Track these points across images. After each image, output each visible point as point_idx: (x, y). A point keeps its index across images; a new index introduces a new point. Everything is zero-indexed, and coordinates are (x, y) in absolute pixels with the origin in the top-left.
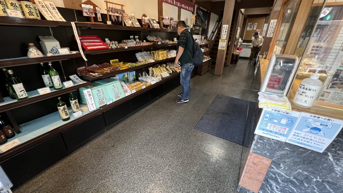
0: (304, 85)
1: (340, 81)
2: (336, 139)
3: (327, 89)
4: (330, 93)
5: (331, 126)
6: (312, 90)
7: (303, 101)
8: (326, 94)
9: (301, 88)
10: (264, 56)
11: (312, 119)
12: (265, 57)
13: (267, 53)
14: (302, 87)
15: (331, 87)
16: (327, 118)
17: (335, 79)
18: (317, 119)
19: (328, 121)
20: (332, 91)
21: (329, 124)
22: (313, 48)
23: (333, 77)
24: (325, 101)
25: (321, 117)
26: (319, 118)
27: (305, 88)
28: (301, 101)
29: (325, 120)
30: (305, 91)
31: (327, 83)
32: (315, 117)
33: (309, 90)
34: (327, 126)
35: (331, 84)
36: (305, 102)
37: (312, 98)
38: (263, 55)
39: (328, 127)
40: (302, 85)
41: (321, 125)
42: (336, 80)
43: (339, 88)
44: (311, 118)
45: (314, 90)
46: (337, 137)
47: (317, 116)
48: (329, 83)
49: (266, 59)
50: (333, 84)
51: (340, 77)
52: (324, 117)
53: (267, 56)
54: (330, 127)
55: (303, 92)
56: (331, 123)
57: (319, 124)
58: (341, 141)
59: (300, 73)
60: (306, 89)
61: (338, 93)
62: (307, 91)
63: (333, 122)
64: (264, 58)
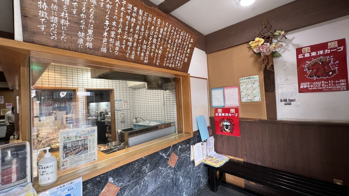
0: (41, 166)
1: (69, 150)
2: (84, 193)
3: (64, 159)
4: (67, 161)
5: (75, 186)
6: (49, 167)
7: (47, 179)
8: (65, 163)
9: (40, 169)
10: (16, 137)
11: (60, 190)
12: (18, 138)
13: (19, 133)
14: (41, 167)
15: (66, 157)
16: (70, 182)
17: (65, 150)
18: (64, 187)
19: (72, 184)
20: (68, 159)
21: (73, 186)
22: (67, 119)
23: (63, 149)
24: (67, 169)
25: (65, 184)
26: (64, 186)
27: (43, 168)
28: (45, 180)
29: (69, 185)
30: (44, 170)
31: (62, 155)
32: (61, 187)
33: (47, 167)
34: (72, 188)
35: (64, 154)
36: (48, 179)
37: (53, 172)
38: (15, 135)
39: (74, 189)
40: (40, 166)
41: (68, 190)
42: (67, 151)
43: (71, 155)
44: (58, 191)
45: (51, 166)
46: (83, 191)
47: (62, 185)
48: (63, 155)
49: (19, 139)
50: (66, 154)
51: (68, 148)
52: (67, 184)
53: (19, 136)
54: (75, 188)
55: (43, 172)
56: (74, 184)
57: (66, 191)
58: (88, 192)
59: (55, 146)
60: (45, 168)
61: (72, 159)
62: (46, 170)
63: (75, 183)
64: (16, 138)
